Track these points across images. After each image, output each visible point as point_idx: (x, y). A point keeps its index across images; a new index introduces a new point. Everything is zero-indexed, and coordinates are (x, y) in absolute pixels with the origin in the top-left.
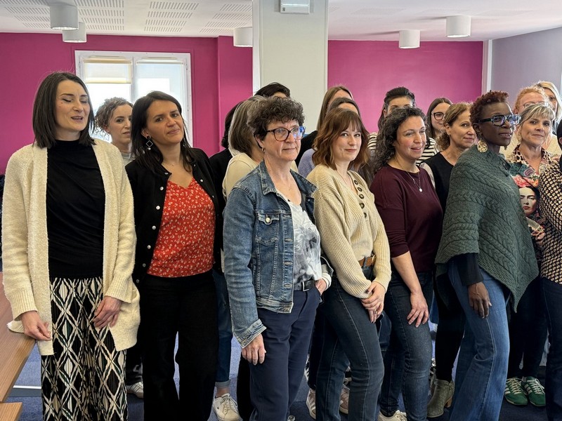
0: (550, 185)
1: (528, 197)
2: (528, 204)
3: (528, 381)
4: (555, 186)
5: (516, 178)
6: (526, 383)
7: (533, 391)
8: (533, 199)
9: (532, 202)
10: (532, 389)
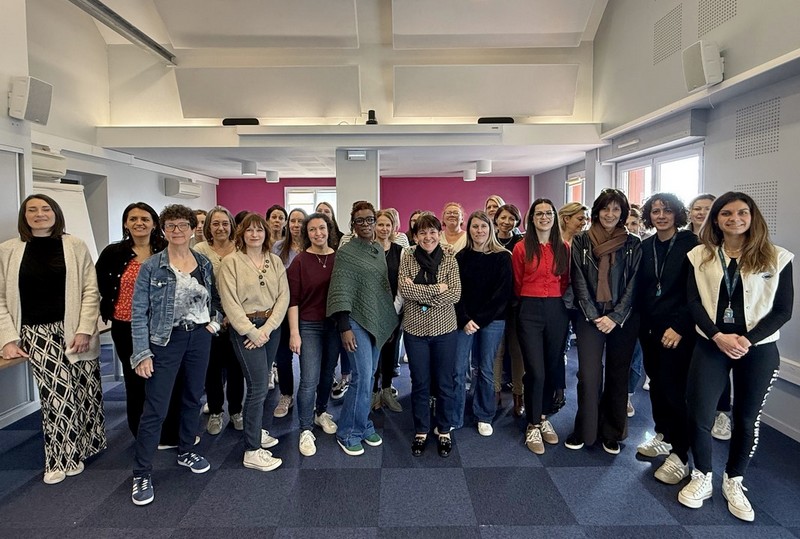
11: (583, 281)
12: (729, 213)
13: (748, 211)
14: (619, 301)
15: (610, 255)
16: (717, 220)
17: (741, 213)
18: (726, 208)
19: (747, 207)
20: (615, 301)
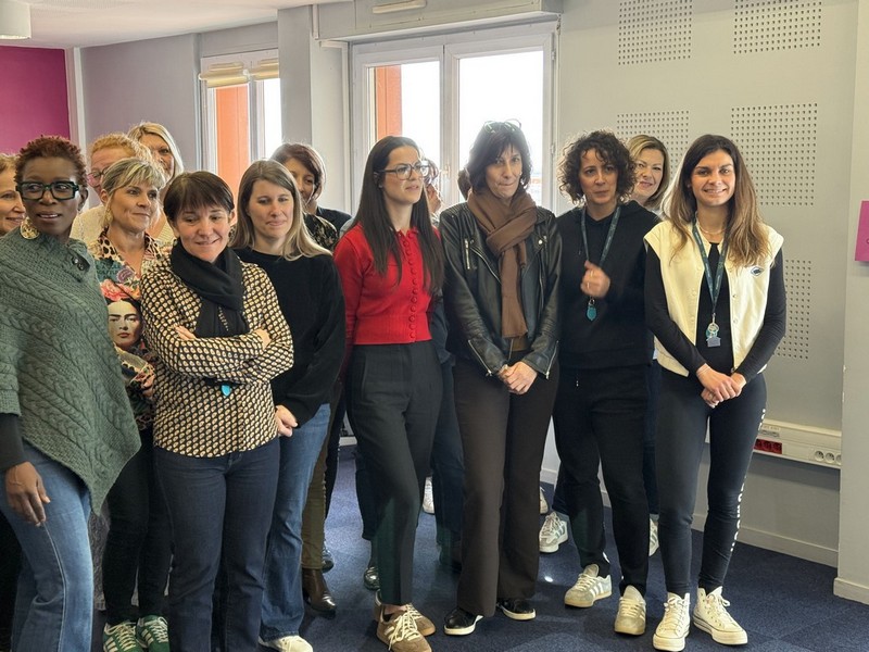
0: (155, 295)
1: (127, 317)
2: (126, 329)
3: (147, 624)
4: (163, 296)
5: (105, 286)
6: (144, 628)
7: (155, 638)
8: (134, 320)
9: (133, 325)
10: (153, 636)
11: (472, 302)
12: (707, 171)
13: (731, 168)
14: (537, 333)
15: (517, 247)
16: (691, 182)
17: (723, 171)
18: (704, 163)
19: (732, 163)
20: (530, 334)
